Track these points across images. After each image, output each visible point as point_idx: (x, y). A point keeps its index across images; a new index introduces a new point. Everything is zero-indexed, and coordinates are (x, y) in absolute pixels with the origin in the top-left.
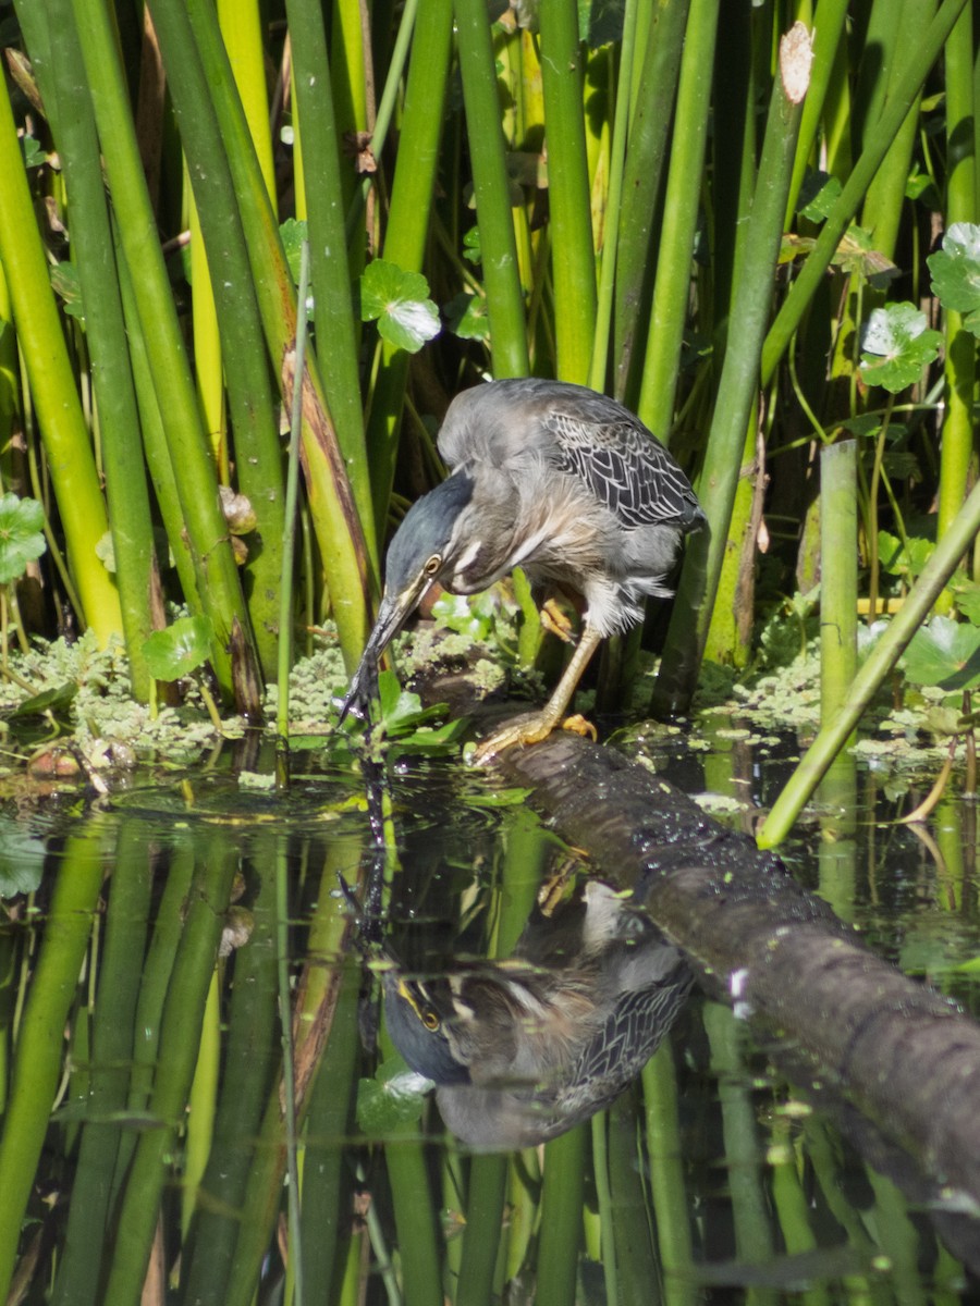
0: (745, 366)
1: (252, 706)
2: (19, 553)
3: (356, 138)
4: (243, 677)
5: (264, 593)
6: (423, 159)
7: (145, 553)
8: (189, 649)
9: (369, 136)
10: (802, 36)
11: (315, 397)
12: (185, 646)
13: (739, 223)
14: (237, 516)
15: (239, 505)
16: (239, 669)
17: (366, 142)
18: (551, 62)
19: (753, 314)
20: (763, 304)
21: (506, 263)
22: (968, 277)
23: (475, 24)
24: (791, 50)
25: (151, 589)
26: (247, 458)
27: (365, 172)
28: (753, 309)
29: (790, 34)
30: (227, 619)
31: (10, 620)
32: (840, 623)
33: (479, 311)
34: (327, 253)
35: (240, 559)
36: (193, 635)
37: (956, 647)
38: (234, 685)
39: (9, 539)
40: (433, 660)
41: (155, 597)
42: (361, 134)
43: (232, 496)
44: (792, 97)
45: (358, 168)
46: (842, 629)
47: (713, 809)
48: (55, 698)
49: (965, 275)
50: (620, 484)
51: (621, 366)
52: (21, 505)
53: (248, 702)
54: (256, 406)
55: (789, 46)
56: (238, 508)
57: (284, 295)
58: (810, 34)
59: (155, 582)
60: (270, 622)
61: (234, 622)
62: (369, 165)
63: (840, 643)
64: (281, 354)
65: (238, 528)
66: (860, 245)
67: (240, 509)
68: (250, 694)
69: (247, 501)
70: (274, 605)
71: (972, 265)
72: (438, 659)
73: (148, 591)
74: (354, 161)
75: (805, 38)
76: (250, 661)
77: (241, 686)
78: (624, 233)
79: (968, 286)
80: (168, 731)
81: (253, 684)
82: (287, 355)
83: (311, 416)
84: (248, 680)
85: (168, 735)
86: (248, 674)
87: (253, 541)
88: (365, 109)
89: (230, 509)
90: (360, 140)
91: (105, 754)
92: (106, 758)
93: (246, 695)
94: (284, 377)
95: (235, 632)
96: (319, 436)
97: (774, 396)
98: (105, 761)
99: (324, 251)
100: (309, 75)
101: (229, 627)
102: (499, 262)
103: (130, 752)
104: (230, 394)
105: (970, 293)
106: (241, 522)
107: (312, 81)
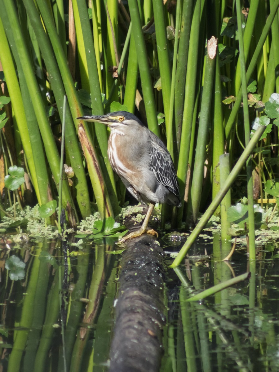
0: (202, 132)
1: (74, 226)
2: (17, 182)
3: (113, 68)
4: (71, 218)
5: (80, 194)
6: (133, 74)
7: (46, 183)
8: (52, 209)
9: (117, 67)
10: (214, 40)
11: (87, 139)
12: (51, 209)
13: (215, 93)
14: (68, 173)
16: (70, 215)
17: (116, 69)
18: (159, 47)
19: (204, 118)
20: (207, 115)
21: (150, 103)
22: (276, 108)
23: (138, 36)
24: (211, 44)
25: (48, 193)
26: (71, 157)
27: (115, 77)
28: (204, 116)
29: (210, 40)
30: (66, 201)
31: (16, 201)
32: (225, 204)
33: (160, 117)
34: (96, 99)
35: (70, 185)
36: (53, 205)
37: (242, 212)
38: (69, 220)
39: (15, 178)
40: (130, 214)
42: (114, 67)
43: (67, 167)
44: (211, 57)
45: (113, 76)
46: (226, 206)
47: (174, 256)
48: (21, 223)
49: (275, 108)
50: (161, 165)
51: (178, 132)
52: (18, 169)
53: (73, 225)
54: (72, 142)
55: (210, 43)
56: (69, 170)
58: (216, 40)
59: (49, 191)
60: (82, 203)
61: (68, 202)
62: (116, 75)
63: (226, 210)
64: (78, 127)
65: (69, 176)
67: (69, 171)
68: (73, 222)
69: (72, 169)
70: (82, 198)
71: (278, 105)
72: (132, 214)
73: (47, 193)
74: (112, 74)
75: (215, 41)
76: (73, 213)
77: (70, 220)
78: (176, 95)
79: (276, 111)
80: (47, 232)
81: (74, 220)
82: (79, 128)
83: (86, 145)
84: (72, 218)
85: (47, 234)
86: (72, 217)
87: (75, 179)
88: (116, 60)
89: (67, 171)
90: (114, 69)
91: (20, 238)
92: (21, 239)
93: (72, 222)
94: (79, 134)
95: (68, 205)
96: (89, 151)
97: (230, 141)
98: (20, 240)
99: (95, 99)
100: (89, 50)
101: (66, 203)
102: (148, 103)
103: (27, 237)
104: (65, 139)
105: (276, 113)
106: (70, 175)
107: (89, 52)
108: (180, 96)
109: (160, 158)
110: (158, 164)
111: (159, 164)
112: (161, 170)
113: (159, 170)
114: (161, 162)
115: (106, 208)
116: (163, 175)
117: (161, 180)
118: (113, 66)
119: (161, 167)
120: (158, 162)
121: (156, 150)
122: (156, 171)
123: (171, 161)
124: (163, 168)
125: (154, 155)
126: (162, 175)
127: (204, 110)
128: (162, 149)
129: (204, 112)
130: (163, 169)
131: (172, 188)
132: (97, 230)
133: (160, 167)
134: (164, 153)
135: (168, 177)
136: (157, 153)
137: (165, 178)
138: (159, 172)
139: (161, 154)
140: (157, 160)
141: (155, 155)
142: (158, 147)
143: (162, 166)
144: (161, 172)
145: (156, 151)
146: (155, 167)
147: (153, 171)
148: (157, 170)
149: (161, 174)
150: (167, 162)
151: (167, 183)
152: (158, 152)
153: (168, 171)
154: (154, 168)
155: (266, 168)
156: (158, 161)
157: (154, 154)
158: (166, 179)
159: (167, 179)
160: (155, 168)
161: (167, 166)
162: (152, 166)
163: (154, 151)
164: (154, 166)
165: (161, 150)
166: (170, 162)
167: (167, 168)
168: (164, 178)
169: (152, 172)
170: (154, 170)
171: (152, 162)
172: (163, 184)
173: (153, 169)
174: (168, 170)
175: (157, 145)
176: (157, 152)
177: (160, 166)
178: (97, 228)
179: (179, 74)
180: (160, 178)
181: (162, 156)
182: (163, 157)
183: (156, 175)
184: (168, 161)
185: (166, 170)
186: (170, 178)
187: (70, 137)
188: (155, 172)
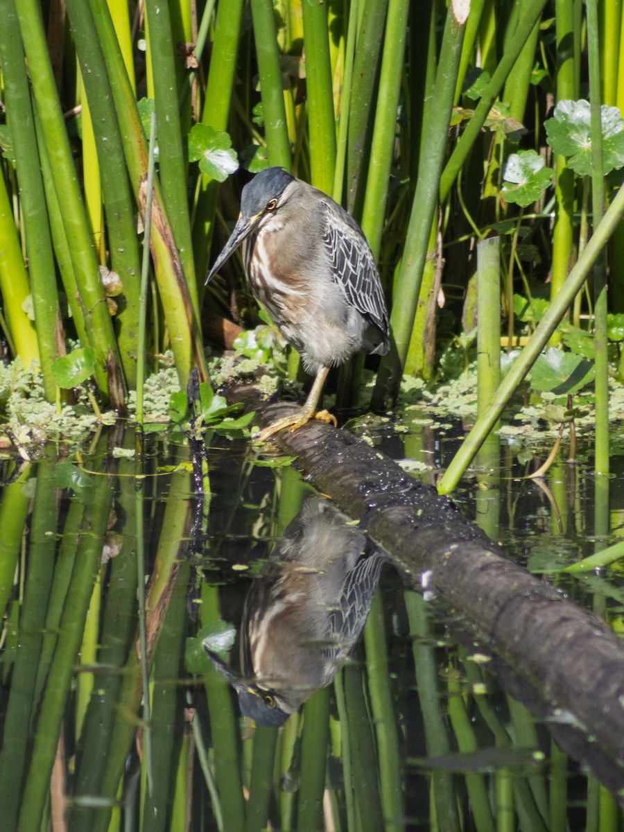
0: (429, 190)
1: (120, 404)
3: (185, 47)
4: (114, 386)
5: (128, 333)
6: (227, 60)
7: (53, 308)
8: (81, 368)
9: (193, 45)
11: (160, 210)
12: (78, 367)
13: (425, 100)
14: (110, 285)
15: (112, 278)
16: (112, 381)
17: (192, 49)
19: (434, 157)
20: (441, 151)
21: (279, 125)
22: (570, 134)
26: (117, 248)
27: (191, 68)
28: (435, 154)
30: (105, 350)
32: (490, 352)
33: (262, 156)
34: (167, 119)
35: (112, 312)
36: (83, 360)
37: (563, 367)
38: (109, 391)
40: (234, 376)
41: (59, 336)
42: (188, 45)
43: (108, 272)
44: (459, 21)
45: (187, 66)
46: (491, 357)
47: (410, 469)
50: (353, 268)
51: (351, 190)
53: (118, 402)
54: (123, 216)
56: (112, 279)
57: (141, 146)
59: (59, 326)
60: (131, 352)
61: (109, 352)
62: (193, 64)
63: (490, 365)
64: (138, 183)
65: (111, 293)
66: (502, 113)
68: (119, 397)
69: (117, 276)
70: (134, 341)
71: (573, 126)
72: (237, 375)
73: (55, 332)
74: (184, 61)
76: (119, 376)
77: (113, 392)
78: (353, 106)
79: (570, 140)
80: (68, 420)
81: (121, 390)
82: (142, 183)
83: (157, 222)
84: (118, 388)
85: (68, 423)
86: (118, 385)
87: (120, 300)
88: (191, 28)
89: (106, 280)
90: (187, 48)
91: (28, 434)
92: (28, 437)
93: (117, 398)
94: (140, 197)
95: (110, 358)
96: (162, 235)
97: (448, 209)
98: (28, 439)
99: (165, 118)
100: (156, 7)
101: (105, 355)
102: (275, 125)
103: (44, 433)
104: (106, 208)
105: (571, 144)
106: (113, 289)
107: (158, 11)
108: (363, 109)
109: (351, 253)
110: (347, 266)
111: (350, 265)
112: (353, 278)
113: (350, 279)
114: (354, 261)
115: (196, 363)
116: (358, 290)
117: (353, 300)
118: (184, 43)
119: (354, 272)
120: (348, 262)
121: (341, 234)
122: (344, 281)
123: (371, 257)
124: (358, 273)
125: (338, 246)
126: (355, 290)
127: (436, 140)
128: (353, 232)
129: (436, 143)
130: (357, 276)
131: (375, 315)
132: (178, 413)
133: (352, 273)
134: (357, 239)
135: (368, 293)
136: (344, 243)
137: (362, 294)
138: (350, 284)
139: (352, 242)
140: (344, 258)
141: (341, 247)
142: (346, 227)
143: (355, 269)
144: (354, 284)
145: (342, 238)
146: (342, 272)
147: (337, 282)
148: (347, 279)
149: (355, 287)
150: (364, 260)
151: (365, 305)
152: (347, 238)
153: (367, 280)
154: (340, 276)
155: (520, 267)
156: (346, 259)
157: (339, 243)
158: (365, 297)
159: (367, 296)
160: (342, 274)
161: (366, 268)
162: (336, 271)
163: (339, 238)
164: (340, 272)
165: (350, 235)
166: (369, 258)
167: (366, 272)
168: (360, 295)
169: (335, 285)
170: (340, 281)
171: (335, 264)
172: (358, 308)
173: (338, 278)
174: (368, 277)
175: (344, 224)
176: (345, 240)
177: (352, 270)
178: (178, 409)
179: (364, 59)
180: (353, 297)
181: (354, 247)
182: (357, 248)
183: (344, 290)
184: (367, 257)
185: (363, 278)
186: (371, 294)
187: (117, 203)
188: (343, 284)
